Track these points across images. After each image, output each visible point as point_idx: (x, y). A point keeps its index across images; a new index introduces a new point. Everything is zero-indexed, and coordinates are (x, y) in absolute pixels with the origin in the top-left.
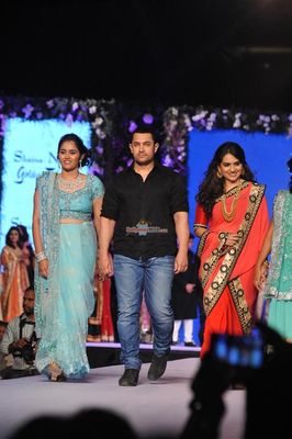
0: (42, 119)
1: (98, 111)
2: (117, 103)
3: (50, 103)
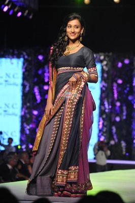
2: (113, 54)
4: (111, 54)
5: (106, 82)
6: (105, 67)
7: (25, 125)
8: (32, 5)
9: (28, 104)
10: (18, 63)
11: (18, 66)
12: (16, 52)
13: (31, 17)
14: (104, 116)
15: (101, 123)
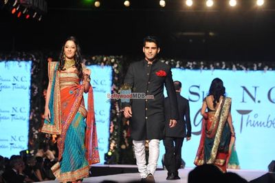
0: (90, 65)
1: (115, 61)
2: (123, 57)
3: (94, 58)
4: (121, 57)
5: (116, 86)
6: (115, 70)
7: (33, 129)
8: (41, 8)
9: (37, 108)
10: (26, 65)
11: (26, 69)
12: (24, 55)
13: (40, 19)
14: (115, 120)
15: (112, 127)
